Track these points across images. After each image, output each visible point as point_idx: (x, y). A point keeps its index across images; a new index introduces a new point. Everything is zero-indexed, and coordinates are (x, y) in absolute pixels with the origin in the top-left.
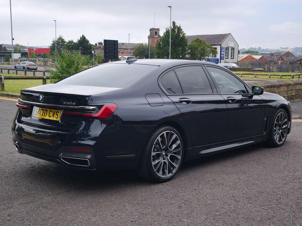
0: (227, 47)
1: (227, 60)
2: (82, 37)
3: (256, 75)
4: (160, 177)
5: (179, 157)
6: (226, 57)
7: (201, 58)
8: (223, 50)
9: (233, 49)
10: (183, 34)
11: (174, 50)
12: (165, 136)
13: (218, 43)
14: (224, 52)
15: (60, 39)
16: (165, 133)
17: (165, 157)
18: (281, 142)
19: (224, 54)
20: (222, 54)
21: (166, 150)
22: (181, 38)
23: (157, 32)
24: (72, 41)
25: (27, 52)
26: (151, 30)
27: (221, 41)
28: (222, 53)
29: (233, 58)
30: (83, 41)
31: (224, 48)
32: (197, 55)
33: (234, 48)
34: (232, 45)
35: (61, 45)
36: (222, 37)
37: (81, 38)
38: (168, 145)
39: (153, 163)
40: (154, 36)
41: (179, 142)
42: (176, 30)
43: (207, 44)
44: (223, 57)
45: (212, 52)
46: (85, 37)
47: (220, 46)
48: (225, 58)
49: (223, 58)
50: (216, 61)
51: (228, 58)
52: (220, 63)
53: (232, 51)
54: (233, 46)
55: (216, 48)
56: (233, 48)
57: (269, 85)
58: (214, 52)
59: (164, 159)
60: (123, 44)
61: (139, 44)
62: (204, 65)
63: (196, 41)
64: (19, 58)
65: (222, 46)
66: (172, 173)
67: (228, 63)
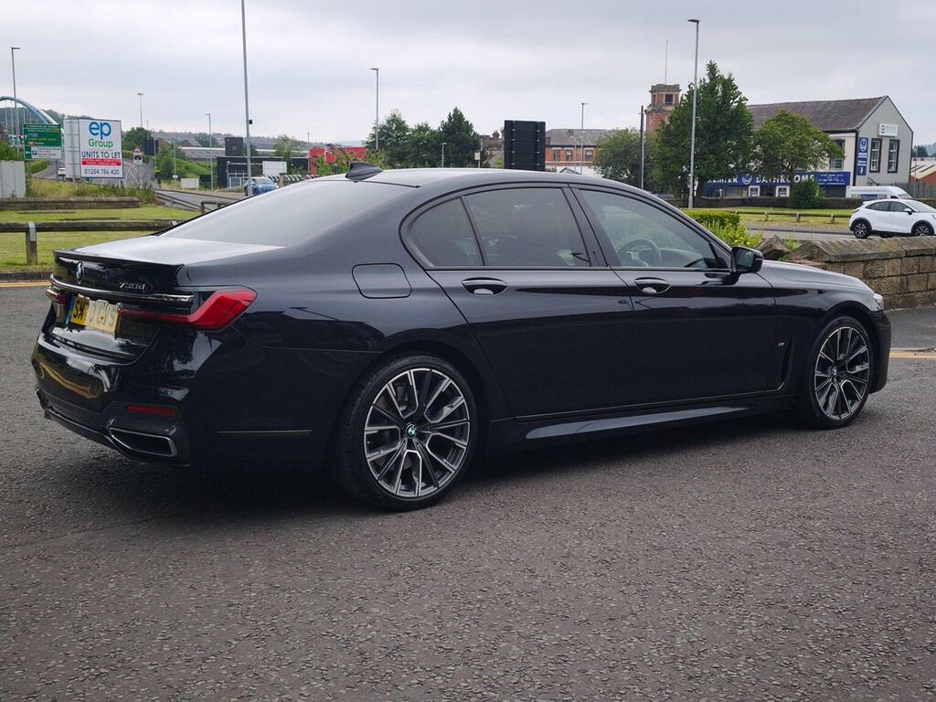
0: (876, 137)
1: (875, 177)
2: (452, 113)
4: (395, 495)
5: (463, 444)
6: (874, 169)
7: (792, 169)
8: (862, 148)
9: (895, 143)
10: (738, 99)
11: (711, 148)
12: (412, 382)
13: (847, 125)
14: (866, 151)
15: (393, 120)
16: (410, 374)
17: (415, 440)
18: (845, 416)
19: (865, 159)
20: (860, 159)
21: (419, 421)
22: (732, 112)
23: (672, 95)
24: (426, 125)
25: (307, 157)
26: (655, 90)
27: (857, 119)
28: (861, 155)
29: (896, 172)
30: (457, 125)
31: (867, 139)
32: (782, 161)
33: (898, 141)
34: (891, 131)
35: (398, 137)
36: (862, 108)
37: (450, 118)
38: (422, 408)
39: (371, 457)
40: (664, 108)
41: (460, 400)
42: (719, 88)
43: (812, 129)
44: (865, 168)
45: (828, 152)
46: (461, 115)
47: (854, 134)
48: (871, 171)
49: (862, 171)
50: (840, 178)
51: (878, 171)
52: (854, 185)
53: (891, 148)
54: (894, 134)
55: (841, 143)
56: (895, 140)
58: (836, 152)
59: (410, 445)
60: (558, 132)
61: (613, 131)
62: (571, 185)
63: (778, 119)
64: (281, 174)
65: (860, 136)
66: (436, 485)
67: (878, 185)
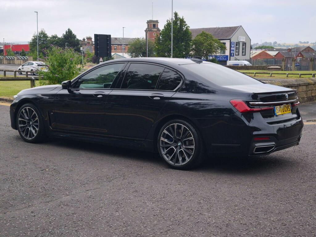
0: (237, 41)
1: (237, 57)
2: (67, 31)
3: (272, 74)
6: (237, 54)
7: (207, 55)
8: (233, 46)
9: (244, 44)
10: (186, 27)
11: (176, 46)
13: (227, 37)
14: (234, 47)
15: (42, 33)
19: (234, 50)
20: (232, 50)
22: (184, 32)
23: (155, 24)
24: (56, 35)
25: (2, 49)
26: (149, 22)
27: (230, 35)
28: (232, 49)
29: (245, 55)
30: (69, 36)
31: (234, 42)
32: (203, 51)
33: (245, 43)
34: (242, 39)
35: (44, 40)
36: (232, 30)
37: (66, 33)
40: (152, 29)
42: (179, 22)
43: (214, 38)
44: (234, 54)
45: (221, 48)
46: (71, 31)
47: (229, 41)
48: (236, 55)
49: (232, 55)
50: (224, 58)
51: (239, 55)
52: (230, 60)
53: (243, 46)
54: (244, 40)
55: (224, 44)
56: (244, 43)
57: (286, 84)
58: (223, 48)
60: (116, 39)
61: (135, 38)
63: (201, 35)
65: (231, 41)
67: (239, 60)
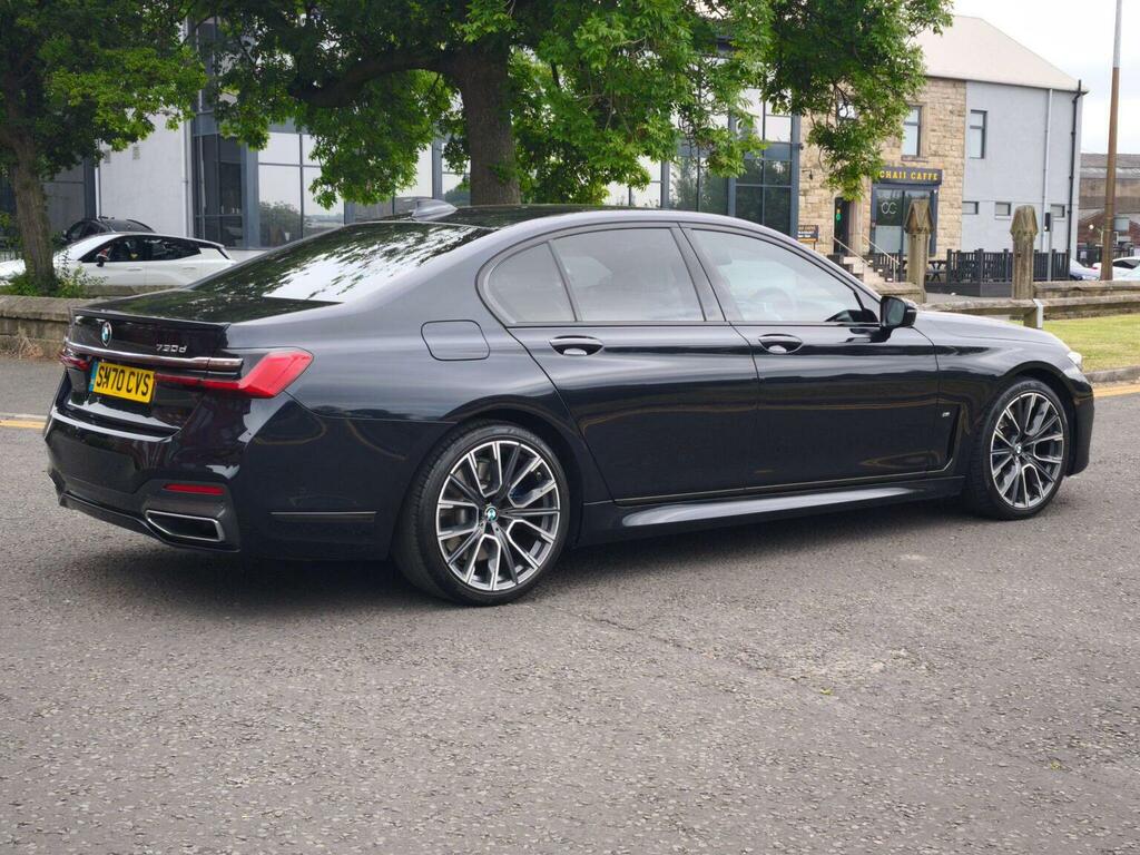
5: (550, 536)
39: (442, 535)
41: (550, 484)
59: (489, 529)
62: (682, 225)
66: (516, 581)
